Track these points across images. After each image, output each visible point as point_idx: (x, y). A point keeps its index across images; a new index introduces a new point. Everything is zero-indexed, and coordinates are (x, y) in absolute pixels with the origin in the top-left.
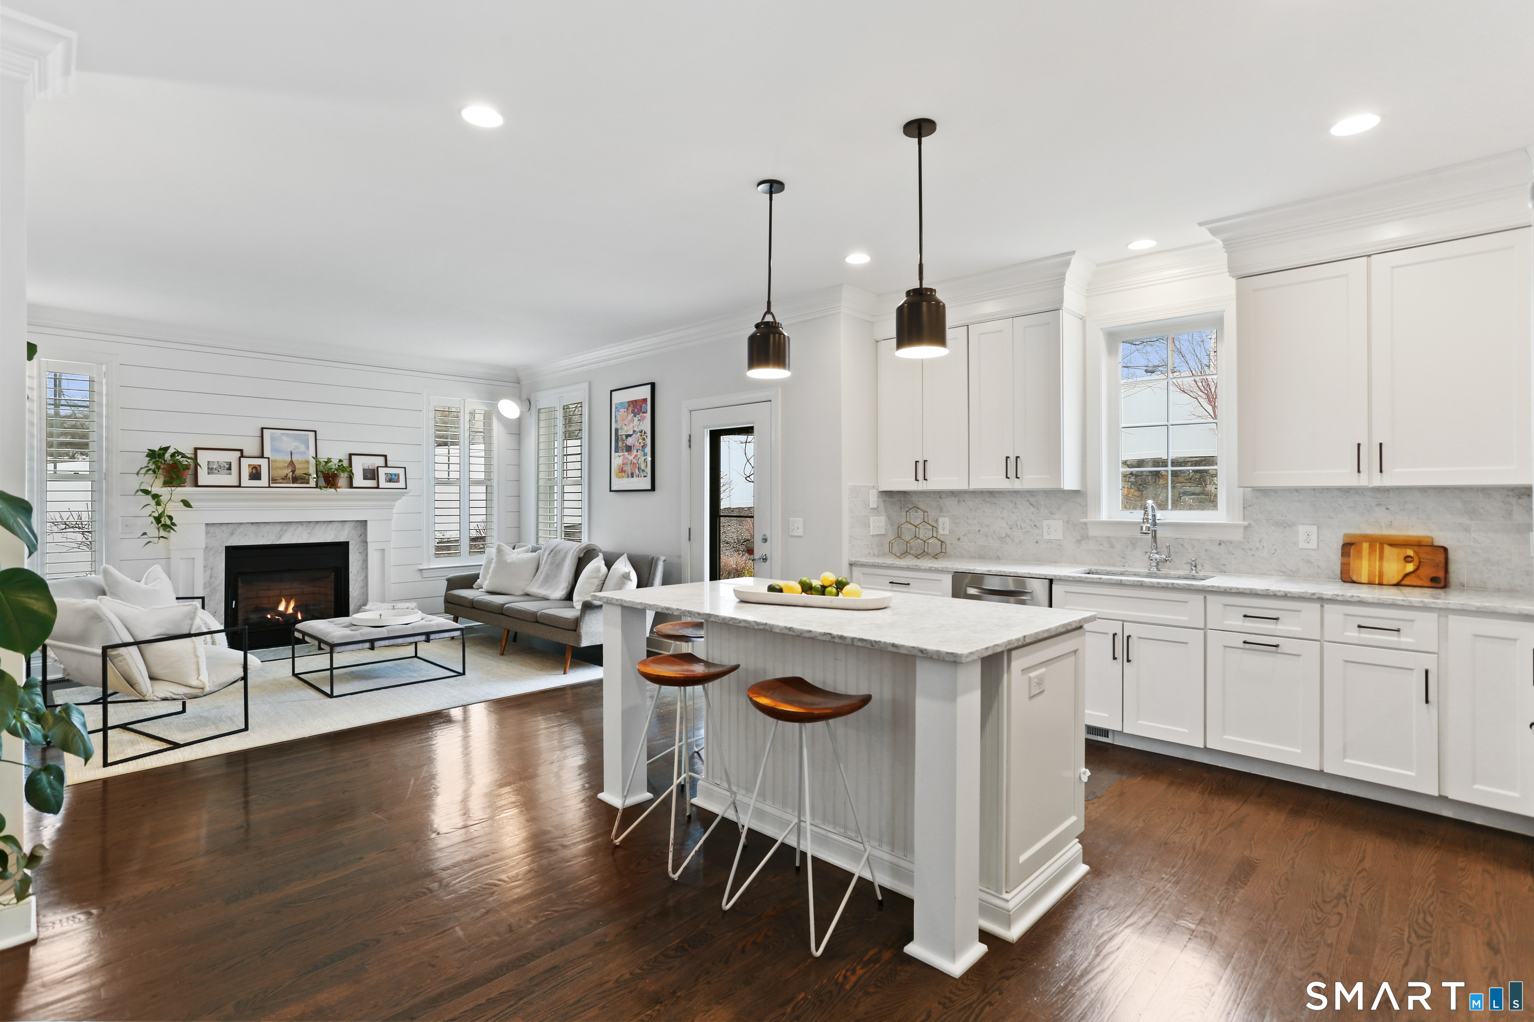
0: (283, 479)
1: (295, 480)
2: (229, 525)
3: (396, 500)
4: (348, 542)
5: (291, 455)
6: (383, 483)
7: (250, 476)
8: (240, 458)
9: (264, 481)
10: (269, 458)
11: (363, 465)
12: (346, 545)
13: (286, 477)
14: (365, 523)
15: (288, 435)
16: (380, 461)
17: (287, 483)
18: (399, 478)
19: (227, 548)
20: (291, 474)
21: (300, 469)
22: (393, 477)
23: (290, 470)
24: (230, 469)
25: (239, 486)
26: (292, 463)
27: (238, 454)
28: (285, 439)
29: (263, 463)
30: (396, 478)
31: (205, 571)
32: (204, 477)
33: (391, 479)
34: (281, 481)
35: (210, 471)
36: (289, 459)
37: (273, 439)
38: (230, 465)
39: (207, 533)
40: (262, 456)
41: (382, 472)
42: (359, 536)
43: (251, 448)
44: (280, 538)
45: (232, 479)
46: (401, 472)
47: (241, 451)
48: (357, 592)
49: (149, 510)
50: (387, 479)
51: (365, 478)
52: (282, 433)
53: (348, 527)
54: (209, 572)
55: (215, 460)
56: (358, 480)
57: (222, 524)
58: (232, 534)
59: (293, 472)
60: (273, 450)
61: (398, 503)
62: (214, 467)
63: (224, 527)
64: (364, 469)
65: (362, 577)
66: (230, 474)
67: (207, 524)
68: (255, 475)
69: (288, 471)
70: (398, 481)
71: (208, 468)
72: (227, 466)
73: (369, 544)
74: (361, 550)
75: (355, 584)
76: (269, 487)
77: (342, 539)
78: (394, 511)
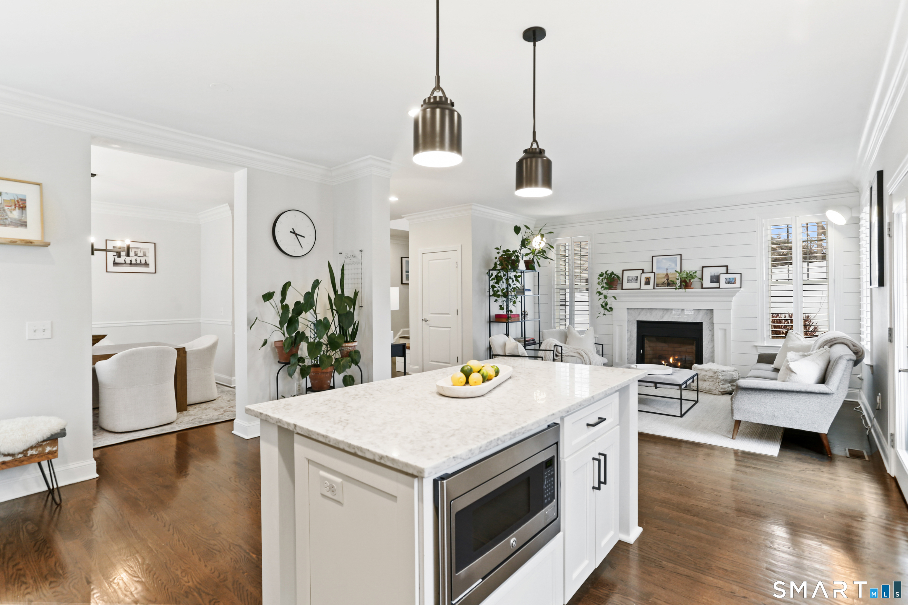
0: (662, 284)
1: (668, 285)
2: (638, 310)
3: (733, 296)
4: (702, 323)
5: (667, 270)
6: (723, 283)
7: (645, 283)
8: (641, 273)
9: (651, 286)
10: (655, 273)
11: (711, 273)
12: (700, 324)
13: (664, 283)
14: (712, 311)
15: (665, 259)
16: (724, 270)
17: (664, 286)
18: (735, 281)
19: (638, 321)
20: (666, 281)
21: (671, 278)
22: (731, 280)
23: (666, 279)
24: (637, 280)
25: (640, 289)
26: (667, 275)
27: (641, 271)
28: (664, 261)
29: (652, 276)
30: (734, 281)
31: (628, 333)
32: (626, 285)
33: (729, 282)
34: (661, 285)
35: (629, 281)
36: (666, 273)
37: (657, 262)
38: (637, 278)
39: (628, 313)
40: (652, 272)
41: (723, 278)
42: (709, 319)
43: (647, 269)
44: (663, 317)
45: (636, 285)
46: (738, 277)
47: (643, 270)
48: (708, 355)
49: (601, 302)
50: (727, 282)
51: (712, 281)
52: (662, 258)
53: (702, 313)
54: (629, 333)
55: (631, 275)
56: (707, 282)
57: (635, 309)
58: (639, 314)
59: (668, 280)
60: (658, 268)
61: (734, 298)
62: (630, 279)
63: (636, 310)
64: (711, 276)
65: (711, 346)
66: (637, 282)
67: (628, 309)
68: (648, 283)
69: (665, 280)
70: (734, 283)
71: (628, 280)
72: (636, 278)
73: (715, 325)
74: (710, 328)
75: (706, 350)
76: (654, 289)
77: (698, 320)
78: (732, 303)
